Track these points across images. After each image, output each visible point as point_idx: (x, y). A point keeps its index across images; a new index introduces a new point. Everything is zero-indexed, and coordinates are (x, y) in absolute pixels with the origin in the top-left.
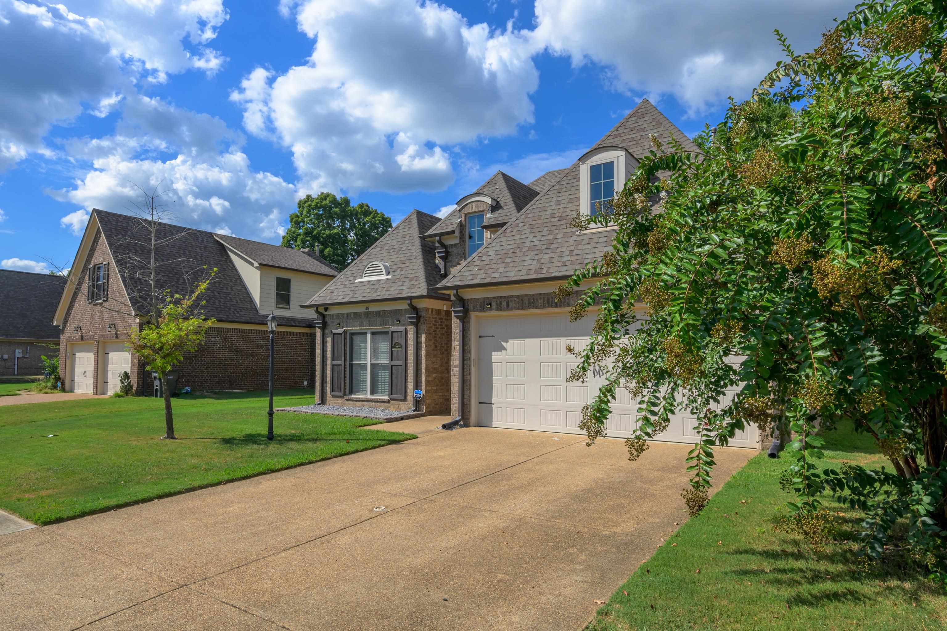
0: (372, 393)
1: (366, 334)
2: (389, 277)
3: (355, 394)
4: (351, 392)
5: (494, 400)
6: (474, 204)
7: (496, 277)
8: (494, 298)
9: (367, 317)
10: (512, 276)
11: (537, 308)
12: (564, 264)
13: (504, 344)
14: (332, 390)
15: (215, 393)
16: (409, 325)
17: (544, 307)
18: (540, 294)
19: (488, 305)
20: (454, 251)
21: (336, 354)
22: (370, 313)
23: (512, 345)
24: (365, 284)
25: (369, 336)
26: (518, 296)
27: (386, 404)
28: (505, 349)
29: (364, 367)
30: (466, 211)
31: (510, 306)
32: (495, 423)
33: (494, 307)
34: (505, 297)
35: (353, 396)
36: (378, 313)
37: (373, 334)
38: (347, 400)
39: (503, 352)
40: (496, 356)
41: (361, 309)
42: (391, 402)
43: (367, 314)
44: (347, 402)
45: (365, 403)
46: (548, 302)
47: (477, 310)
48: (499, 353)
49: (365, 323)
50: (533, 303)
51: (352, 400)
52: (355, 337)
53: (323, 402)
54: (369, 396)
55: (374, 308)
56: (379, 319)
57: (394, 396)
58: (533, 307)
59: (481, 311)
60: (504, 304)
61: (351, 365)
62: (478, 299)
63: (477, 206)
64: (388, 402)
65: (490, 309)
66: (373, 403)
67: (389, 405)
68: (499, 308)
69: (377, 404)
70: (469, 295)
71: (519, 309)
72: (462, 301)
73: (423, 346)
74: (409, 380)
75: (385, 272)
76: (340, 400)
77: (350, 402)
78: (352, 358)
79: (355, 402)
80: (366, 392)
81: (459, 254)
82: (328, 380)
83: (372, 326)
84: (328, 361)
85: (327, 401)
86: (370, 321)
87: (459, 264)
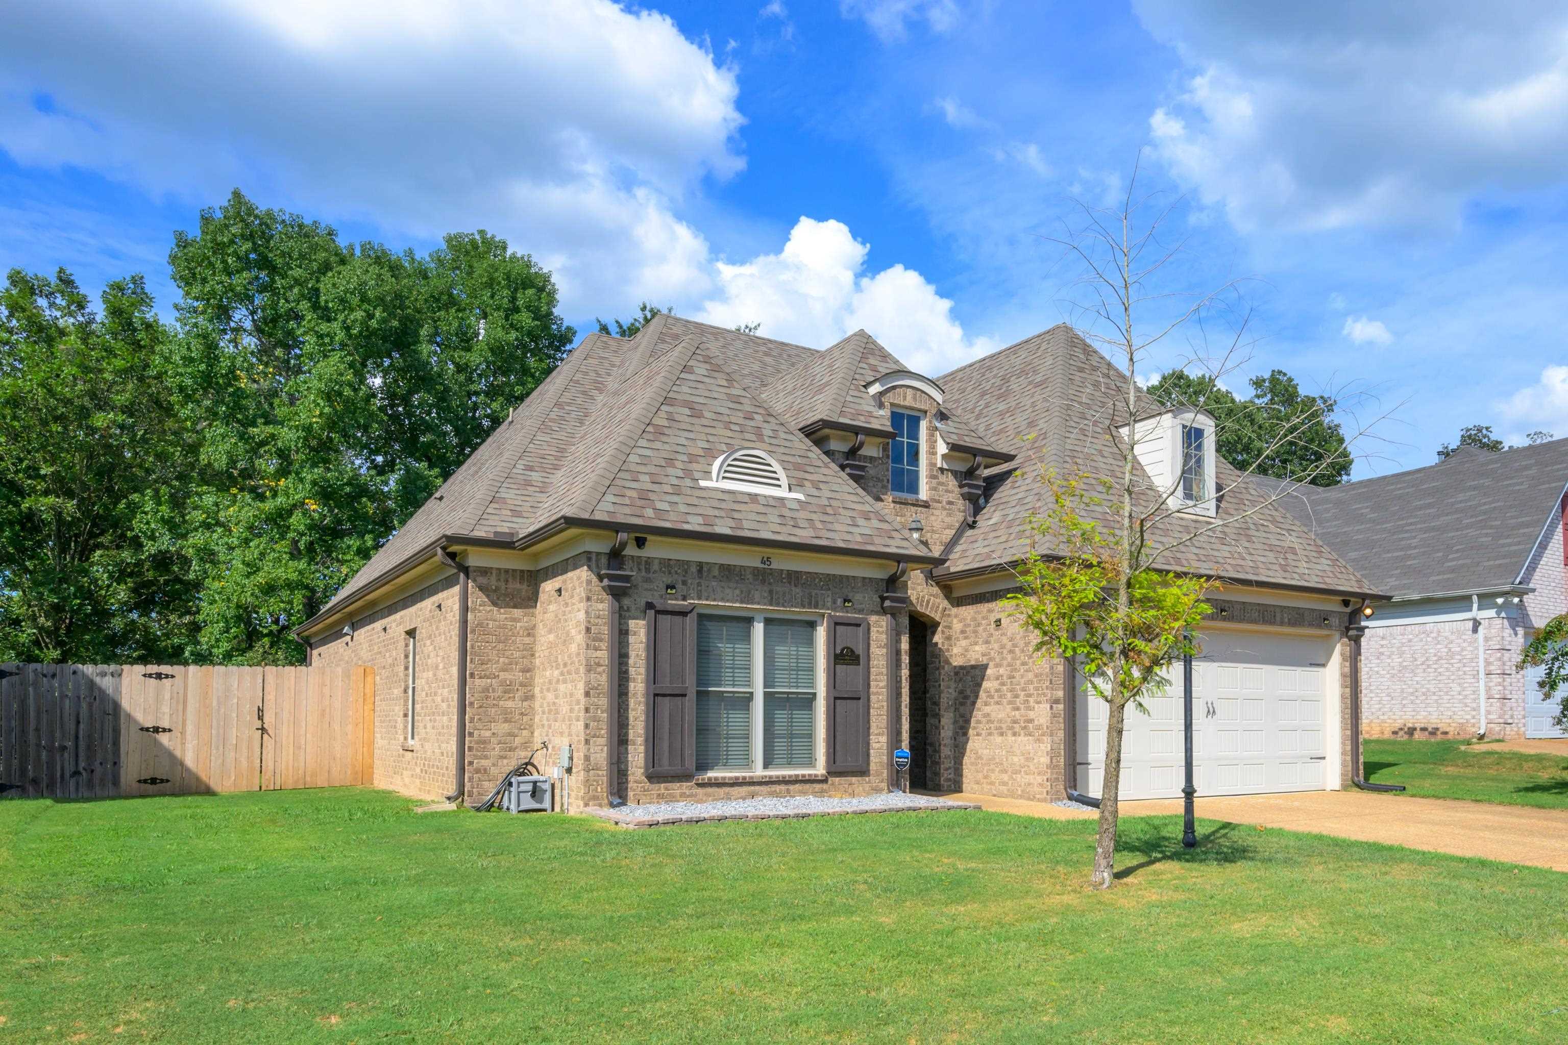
0: (769, 763)
1: (749, 621)
2: (800, 497)
3: (714, 768)
4: (702, 767)
5: (1090, 758)
9: (763, 582)
16: (875, 612)
20: (871, 470)
22: (772, 571)
24: (740, 498)
25: (758, 629)
27: (818, 786)
29: (748, 700)
30: (890, 398)
35: (711, 774)
36: (794, 577)
37: (768, 622)
38: (700, 785)
41: (749, 559)
42: (830, 780)
43: (763, 576)
44: (700, 791)
45: (757, 788)
49: (757, 595)
51: (720, 784)
52: (714, 628)
53: (619, 794)
54: (759, 771)
55: (783, 562)
56: (797, 591)
57: (840, 765)
61: (702, 695)
63: (914, 399)
64: (828, 780)
67: (825, 786)
69: (791, 787)
73: (905, 659)
74: (873, 730)
75: (784, 481)
76: (677, 788)
77: (709, 790)
78: (702, 679)
79: (727, 789)
80: (747, 763)
81: (879, 480)
82: (631, 736)
83: (778, 605)
84: (632, 685)
85: (631, 794)
86: (771, 592)
87: (882, 500)
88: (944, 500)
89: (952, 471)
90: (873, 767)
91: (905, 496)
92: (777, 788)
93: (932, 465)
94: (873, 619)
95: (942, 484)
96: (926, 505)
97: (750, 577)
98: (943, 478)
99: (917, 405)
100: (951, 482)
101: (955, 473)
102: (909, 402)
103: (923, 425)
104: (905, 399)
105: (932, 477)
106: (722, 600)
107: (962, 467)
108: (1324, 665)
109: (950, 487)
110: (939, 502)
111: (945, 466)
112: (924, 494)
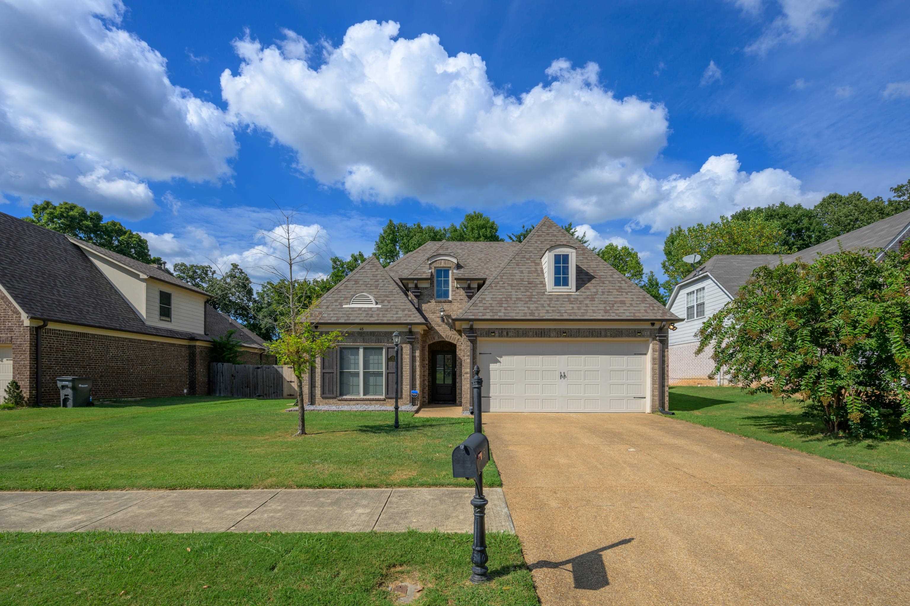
0: (365, 394)
1: (358, 349)
2: (379, 306)
3: (346, 395)
4: (341, 394)
5: (491, 395)
6: (443, 261)
7: (501, 315)
8: (497, 329)
9: (361, 336)
10: (513, 315)
11: (528, 337)
12: (548, 312)
13: (499, 359)
14: (323, 392)
15: (115, 402)
16: (404, 343)
17: (533, 337)
18: (531, 329)
19: (492, 333)
20: (426, 292)
21: (326, 364)
22: (364, 332)
23: (506, 360)
24: (355, 309)
25: (361, 351)
26: (515, 329)
27: (382, 402)
28: (500, 362)
29: (357, 374)
30: (434, 265)
31: (509, 335)
32: (491, 410)
33: (497, 335)
34: (505, 329)
35: (345, 397)
36: (372, 334)
37: (365, 349)
38: (339, 400)
39: (498, 364)
40: (492, 366)
41: (356, 329)
42: (387, 400)
43: (361, 334)
44: (339, 402)
45: (359, 402)
46: (536, 334)
47: (484, 336)
48: (495, 364)
49: (359, 340)
50: (526, 334)
51: (346, 400)
52: (345, 352)
53: (312, 402)
54: (362, 396)
55: (367, 329)
56: (374, 338)
57: (390, 396)
58: (526, 337)
59: (486, 337)
60: (505, 333)
61: (341, 373)
62: (484, 329)
63: (445, 263)
64: (384, 400)
65: (494, 336)
66: (369, 402)
67: (385, 402)
68: (501, 336)
69: (372, 402)
70: (477, 326)
71: (515, 337)
72: (471, 330)
73: (418, 359)
74: (404, 383)
75: (374, 302)
76: (331, 401)
77: (342, 402)
78: (342, 367)
79: (348, 402)
80: (359, 394)
81: (429, 295)
82: (317, 385)
83: (366, 343)
84: (317, 370)
85: (317, 402)
86: (364, 339)
87: (430, 302)
88: (459, 299)
89: (462, 288)
90: (404, 396)
91: (443, 299)
92: (367, 402)
93: (453, 286)
94: (404, 345)
95: (458, 293)
96: (450, 302)
97: (356, 335)
98: (458, 291)
99: (447, 266)
100: (462, 292)
101: (464, 289)
102: (443, 265)
103: (450, 272)
104: (441, 264)
105: (452, 291)
106: (346, 342)
107: (466, 286)
108: (646, 354)
109: (461, 294)
110: (456, 300)
111: (458, 286)
112: (450, 299)
